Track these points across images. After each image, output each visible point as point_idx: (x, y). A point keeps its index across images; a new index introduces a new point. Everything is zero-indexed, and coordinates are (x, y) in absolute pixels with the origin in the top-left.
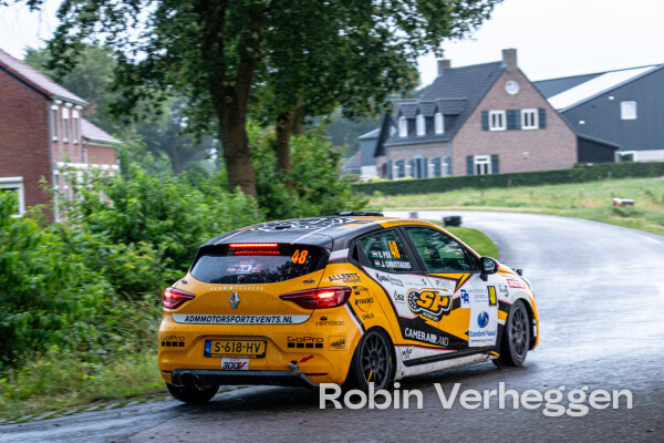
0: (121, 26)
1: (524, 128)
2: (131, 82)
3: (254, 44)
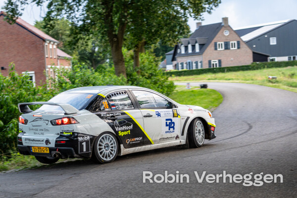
0: (72, 11)
1: (231, 49)
2: (76, 33)
3: (125, 17)
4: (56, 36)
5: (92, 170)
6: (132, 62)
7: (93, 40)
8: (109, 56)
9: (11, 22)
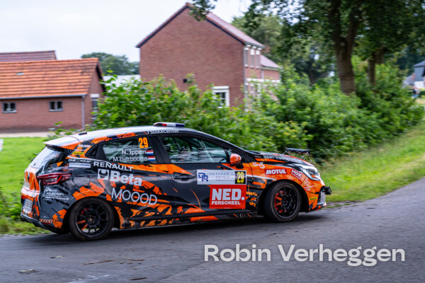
0: (285, 4)
2: (289, 35)
3: (359, 13)
4: (260, 39)
6: (366, 77)
7: (312, 44)
8: (333, 68)
9: (199, 18)
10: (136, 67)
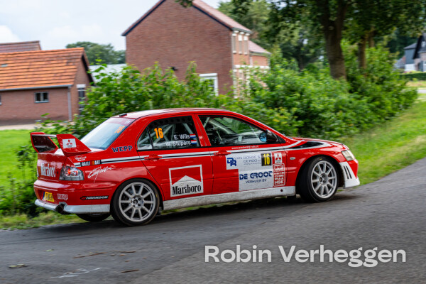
2: (277, 20)
4: (248, 24)
5: (293, 213)
6: (356, 60)
7: (301, 28)
8: (323, 52)
9: (185, 4)
10: (123, 55)
